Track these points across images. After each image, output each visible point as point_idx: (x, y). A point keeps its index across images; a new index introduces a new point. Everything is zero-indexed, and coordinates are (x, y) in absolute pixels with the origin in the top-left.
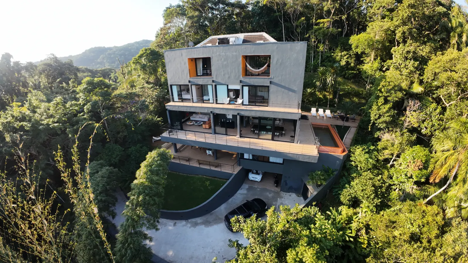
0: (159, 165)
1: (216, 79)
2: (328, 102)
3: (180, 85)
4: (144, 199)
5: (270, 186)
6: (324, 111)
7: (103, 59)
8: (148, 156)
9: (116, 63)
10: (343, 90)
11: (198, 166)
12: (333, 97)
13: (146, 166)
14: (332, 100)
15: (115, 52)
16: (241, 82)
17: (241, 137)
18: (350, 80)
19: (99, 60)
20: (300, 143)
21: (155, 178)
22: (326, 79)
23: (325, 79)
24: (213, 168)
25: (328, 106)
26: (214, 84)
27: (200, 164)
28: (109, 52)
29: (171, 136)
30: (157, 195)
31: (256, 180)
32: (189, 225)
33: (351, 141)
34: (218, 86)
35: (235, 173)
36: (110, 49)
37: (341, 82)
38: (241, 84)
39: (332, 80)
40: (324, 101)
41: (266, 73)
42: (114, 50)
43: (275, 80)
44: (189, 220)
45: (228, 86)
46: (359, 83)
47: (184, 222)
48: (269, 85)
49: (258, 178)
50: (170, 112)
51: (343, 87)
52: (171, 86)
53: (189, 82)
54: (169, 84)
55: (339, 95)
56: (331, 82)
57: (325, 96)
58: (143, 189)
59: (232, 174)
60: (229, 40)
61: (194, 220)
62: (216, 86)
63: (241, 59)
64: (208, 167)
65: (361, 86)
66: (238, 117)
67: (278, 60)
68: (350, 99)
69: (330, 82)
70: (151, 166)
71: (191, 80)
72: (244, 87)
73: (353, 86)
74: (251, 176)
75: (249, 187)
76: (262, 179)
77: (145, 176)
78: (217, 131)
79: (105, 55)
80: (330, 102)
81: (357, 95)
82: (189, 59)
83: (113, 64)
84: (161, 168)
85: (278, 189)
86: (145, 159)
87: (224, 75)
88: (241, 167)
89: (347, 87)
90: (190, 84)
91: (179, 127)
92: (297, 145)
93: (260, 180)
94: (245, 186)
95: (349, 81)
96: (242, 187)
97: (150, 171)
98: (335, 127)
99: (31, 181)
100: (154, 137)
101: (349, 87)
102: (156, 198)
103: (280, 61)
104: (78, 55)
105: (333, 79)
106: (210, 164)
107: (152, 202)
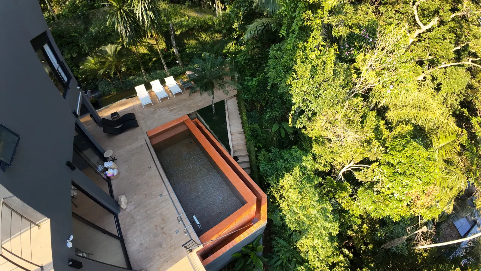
2: (162, 60)
6: (163, 83)
10: (180, 25)
12: (167, 46)
14: (167, 54)
18: (184, 4)
22: (132, 11)
23: (129, 10)
25: (165, 67)
33: (243, 136)
37: (170, 12)
39: (146, 10)
40: (154, 59)
46: (200, 6)
51: (177, 21)
55: (176, 37)
56: (147, 15)
57: (150, 48)
65: (205, 12)
68: (197, 39)
69: (145, 16)
73: (193, 14)
80: (164, 57)
81: (206, 28)
89: (183, 19)
95: (183, 7)
98: (199, 115)
101: (187, 18)
105: (148, 7)
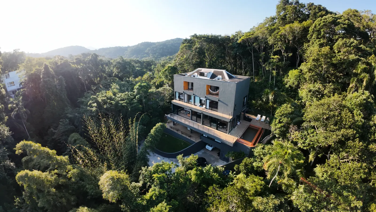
0: (160, 129)
1: (195, 93)
3: (180, 93)
4: (151, 140)
5: (215, 155)
7: (149, 50)
8: (157, 125)
9: (157, 54)
11: (181, 134)
13: (155, 129)
15: (157, 46)
16: (205, 97)
17: (203, 124)
19: (146, 51)
20: (230, 134)
21: (157, 134)
23: (268, 97)
24: (188, 137)
25: (271, 115)
26: (194, 96)
27: (182, 133)
28: (154, 46)
29: (171, 117)
30: (156, 140)
31: (209, 149)
32: (169, 160)
34: (196, 97)
35: (197, 142)
36: (154, 44)
38: (206, 98)
41: (217, 94)
42: (157, 45)
43: (220, 99)
44: (170, 159)
45: (200, 98)
47: (167, 159)
48: (218, 101)
49: (210, 148)
50: (173, 105)
52: (176, 92)
53: (183, 92)
54: (175, 91)
58: (152, 136)
59: (195, 142)
60: (204, 74)
61: (172, 159)
62: (195, 97)
63: (206, 86)
64: (185, 136)
66: (202, 115)
67: (222, 90)
69: (271, 100)
70: (157, 129)
71: (184, 91)
72: (207, 100)
74: (207, 147)
75: (204, 152)
76: (212, 150)
77: (154, 132)
78: (193, 119)
79: (150, 48)
82: (184, 81)
83: (155, 55)
84: (160, 131)
85: (219, 157)
86: (155, 126)
87: (198, 92)
88: (201, 140)
90: (183, 93)
91: (176, 113)
92: (228, 135)
93: (211, 150)
94: (203, 151)
96: (201, 151)
97: (156, 130)
98: (265, 130)
99: (122, 126)
100: (165, 115)
102: (155, 141)
103: (223, 90)
104: (133, 46)
105: (273, 98)
106: (186, 135)
107: (154, 142)
